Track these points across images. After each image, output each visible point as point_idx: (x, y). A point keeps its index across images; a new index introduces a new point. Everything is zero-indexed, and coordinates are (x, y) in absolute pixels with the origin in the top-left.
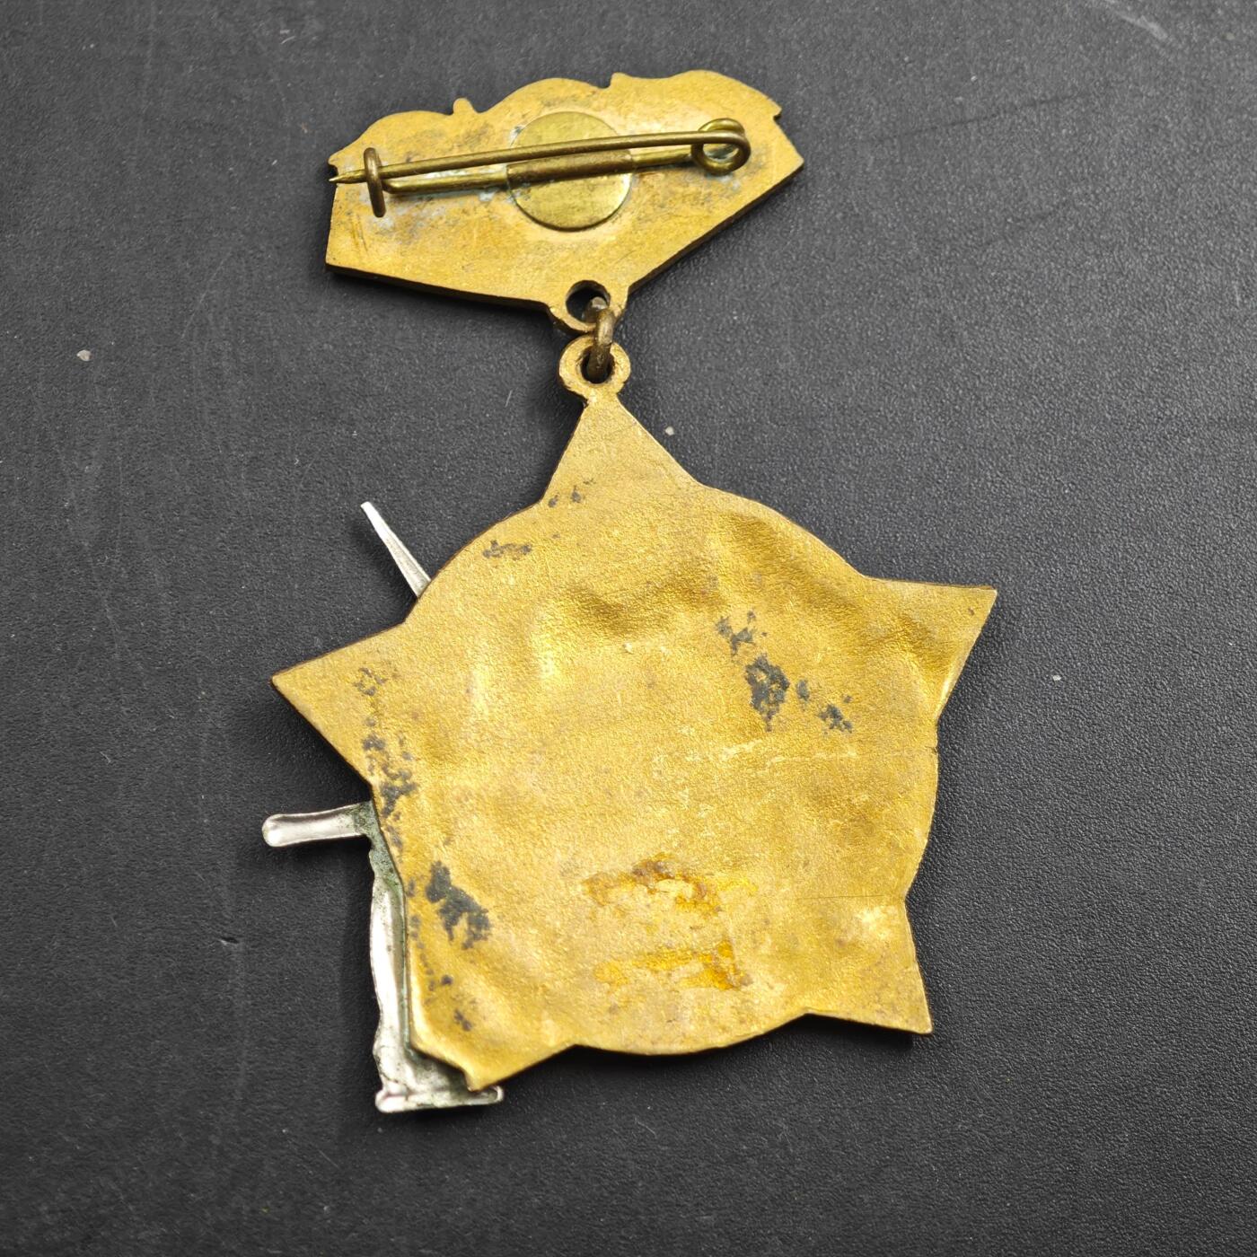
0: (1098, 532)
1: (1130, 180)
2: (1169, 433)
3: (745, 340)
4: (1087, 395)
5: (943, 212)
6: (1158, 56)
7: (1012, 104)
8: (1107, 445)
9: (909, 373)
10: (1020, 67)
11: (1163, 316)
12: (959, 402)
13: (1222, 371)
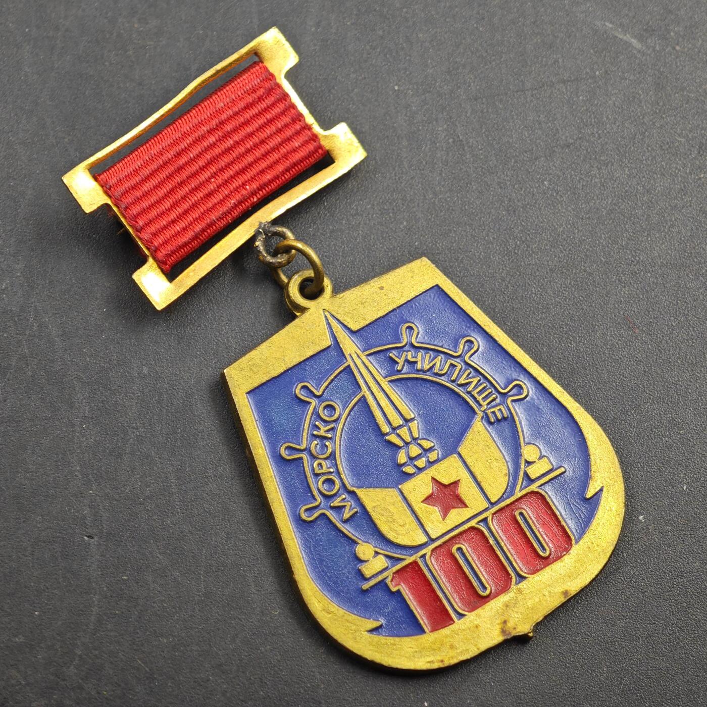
0: (596, 325)
1: (618, 126)
2: (638, 270)
3: (395, 208)
4: (591, 247)
5: (511, 141)
6: (636, 57)
7: (552, 82)
8: (602, 276)
9: (489, 231)
10: (556, 61)
11: (636, 204)
12: (517, 248)
13: (669, 236)
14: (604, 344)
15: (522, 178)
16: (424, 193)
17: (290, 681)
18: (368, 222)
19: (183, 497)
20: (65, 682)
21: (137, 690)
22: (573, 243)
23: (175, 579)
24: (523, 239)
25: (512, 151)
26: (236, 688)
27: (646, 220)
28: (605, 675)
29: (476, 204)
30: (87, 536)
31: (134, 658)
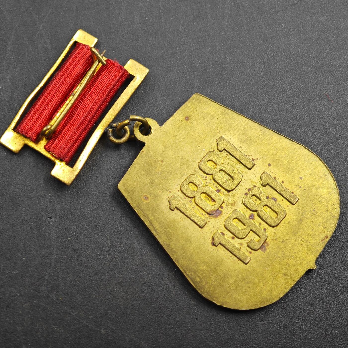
14: (315, 110)
15: (270, 22)
16: (219, 32)
17: (156, 290)
18: (190, 48)
19: (98, 196)
20: (40, 294)
21: (78, 297)
22: (298, 57)
23: (95, 238)
24: (272, 55)
25: (265, 8)
26: (129, 294)
27: (336, 43)
28: (319, 283)
29: (247, 37)
30: (49, 218)
31: (76, 280)
